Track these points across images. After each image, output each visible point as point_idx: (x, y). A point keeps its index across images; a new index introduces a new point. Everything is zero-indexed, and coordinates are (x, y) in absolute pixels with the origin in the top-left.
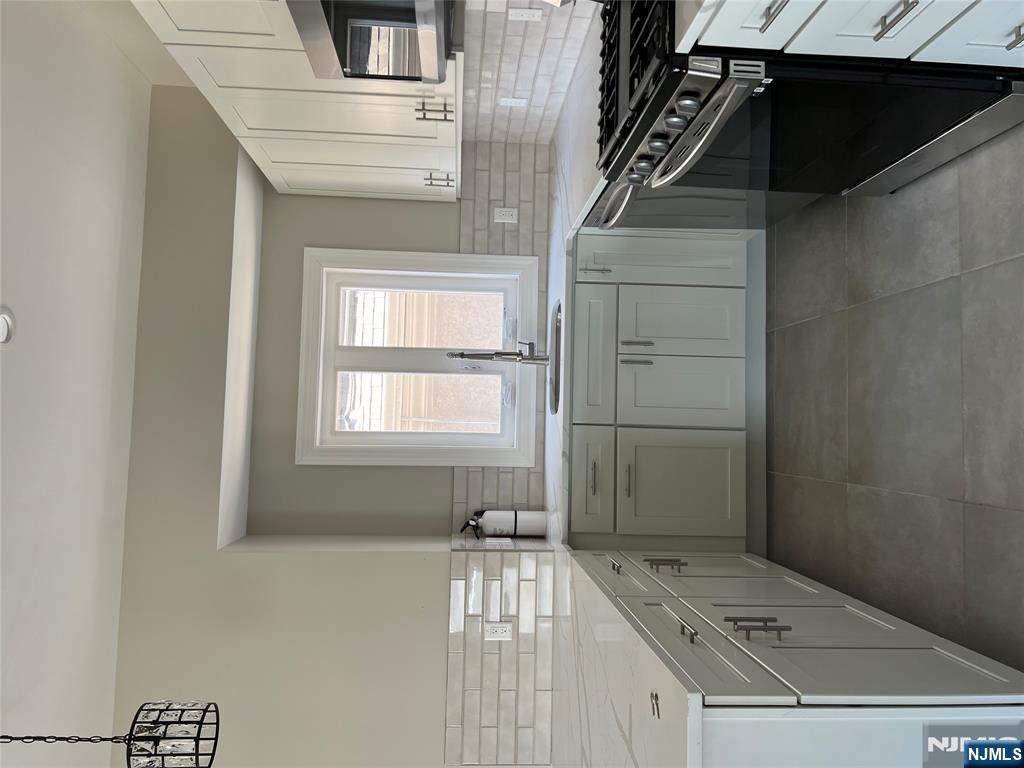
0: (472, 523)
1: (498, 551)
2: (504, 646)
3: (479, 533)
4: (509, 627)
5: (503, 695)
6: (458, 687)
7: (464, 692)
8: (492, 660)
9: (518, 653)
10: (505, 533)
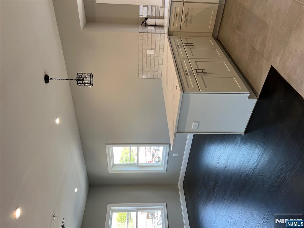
0: (144, 22)
1: (151, 33)
2: (152, 55)
3: (146, 25)
4: (153, 51)
5: (151, 65)
6: (141, 63)
7: (143, 64)
8: (149, 58)
9: (155, 57)
10: (153, 25)
